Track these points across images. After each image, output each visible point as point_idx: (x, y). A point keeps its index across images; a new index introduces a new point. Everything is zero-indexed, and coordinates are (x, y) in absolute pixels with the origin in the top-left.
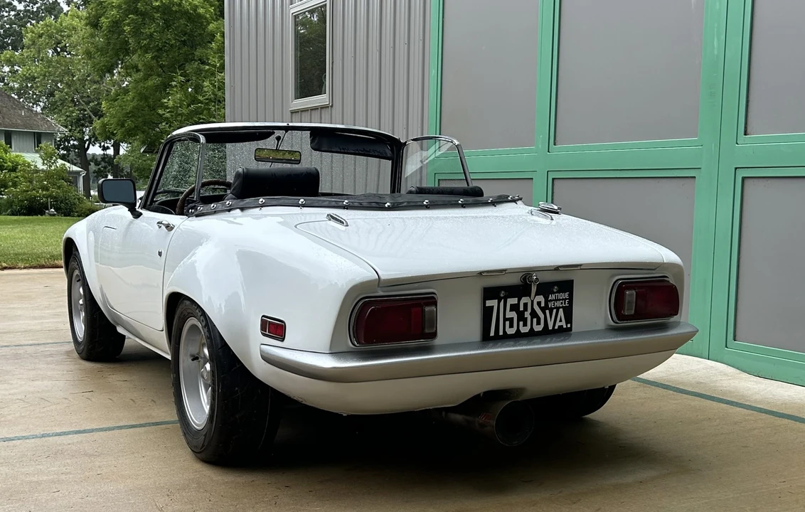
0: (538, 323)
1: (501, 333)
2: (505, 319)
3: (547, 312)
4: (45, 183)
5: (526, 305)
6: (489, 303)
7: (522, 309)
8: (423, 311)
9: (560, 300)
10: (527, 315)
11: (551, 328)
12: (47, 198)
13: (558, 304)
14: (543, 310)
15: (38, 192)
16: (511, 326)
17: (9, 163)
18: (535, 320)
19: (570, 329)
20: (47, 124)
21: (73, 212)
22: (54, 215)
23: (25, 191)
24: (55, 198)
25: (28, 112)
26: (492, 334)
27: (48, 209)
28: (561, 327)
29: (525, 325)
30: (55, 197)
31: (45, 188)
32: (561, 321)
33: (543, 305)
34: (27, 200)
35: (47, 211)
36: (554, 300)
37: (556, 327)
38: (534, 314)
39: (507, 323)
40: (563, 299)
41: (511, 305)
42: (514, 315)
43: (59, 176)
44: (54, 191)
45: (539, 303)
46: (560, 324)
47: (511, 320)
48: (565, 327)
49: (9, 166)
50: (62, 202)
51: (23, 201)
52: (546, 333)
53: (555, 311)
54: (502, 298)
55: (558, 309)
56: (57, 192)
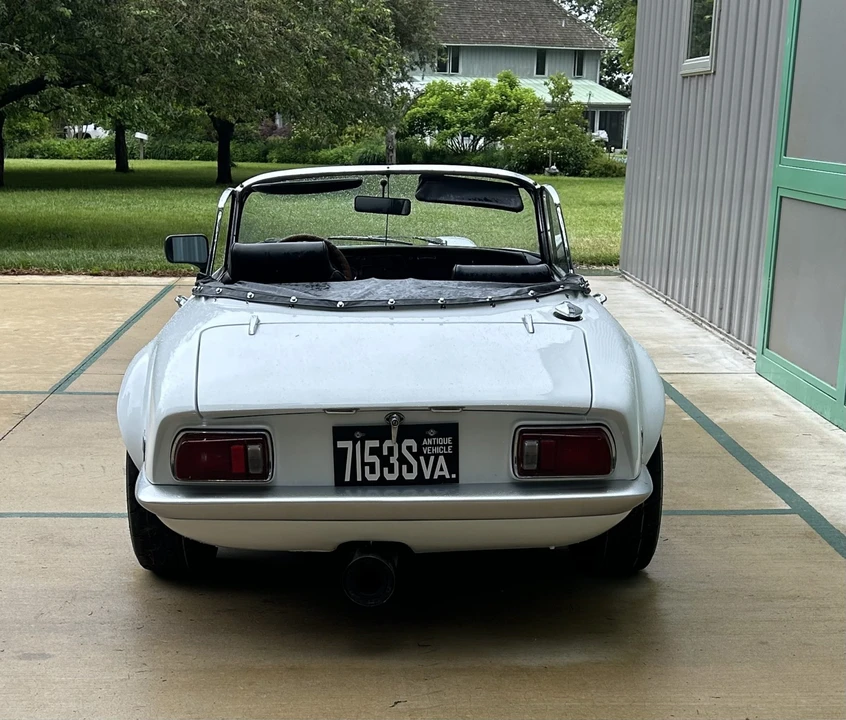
0: (410, 470)
1: (359, 479)
2: (364, 464)
3: (422, 458)
4: (553, 128)
5: (391, 449)
6: (341, 444)
7: (385, 453)
8: (246, 449)
9: (439, 445)
10: (393, 460)
11: (427, 477)
12: (553, 150)
13: (437, 450)
14: (416, 456)
15: (541, 141)
16: (372, 471)
17: (513, 101)
18: (404, 467)
19: (456, 480)
20: (593, 38)
21: (584, 169)
22: (555, 174)
23: (527, 140)
24: (563, 151)
25: (570, 22)
26: (347, 478)
27: (548, 166)
28: (442, 478)
29: (391, 471)
30: (564, 149)
31: (551, 136)
32: (441, 469)
33: (415, 450)
34: (527, 152)
35: (547, 169)
36: (429, 445)
37: (436, 477)
38: (402, 460)
39: (367, 468)
40: (443, 445)
41: (371, 448)
42: (375, 459)
43: (572, 118)
44: (562, 140)
45: (409, 448)
46: (441, 473)
47: (372, 466)
48: (448, 476)
49: (513, 105)
50: (570, 155)
51: (521, 153)
52: (421, 484)
53: (432, 458)
54: (358, 440)
55: (437, 456)
56: (566, 141)
